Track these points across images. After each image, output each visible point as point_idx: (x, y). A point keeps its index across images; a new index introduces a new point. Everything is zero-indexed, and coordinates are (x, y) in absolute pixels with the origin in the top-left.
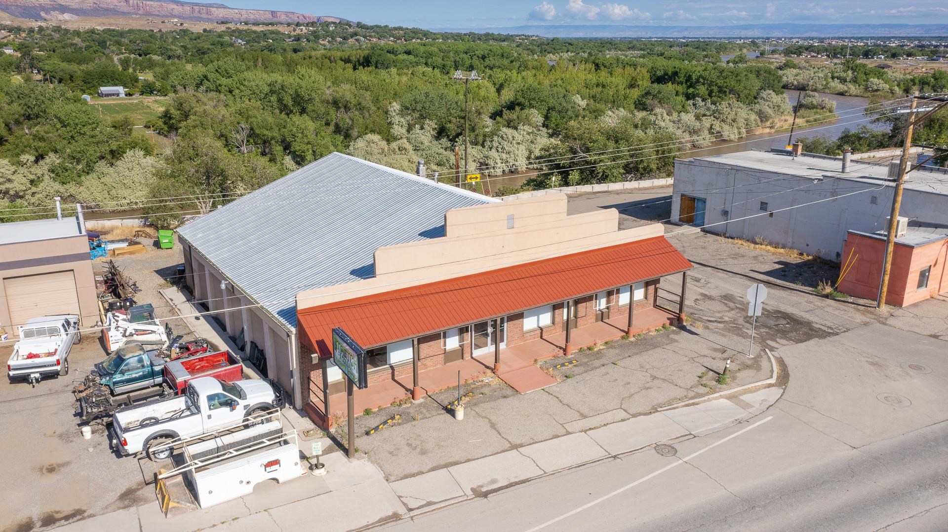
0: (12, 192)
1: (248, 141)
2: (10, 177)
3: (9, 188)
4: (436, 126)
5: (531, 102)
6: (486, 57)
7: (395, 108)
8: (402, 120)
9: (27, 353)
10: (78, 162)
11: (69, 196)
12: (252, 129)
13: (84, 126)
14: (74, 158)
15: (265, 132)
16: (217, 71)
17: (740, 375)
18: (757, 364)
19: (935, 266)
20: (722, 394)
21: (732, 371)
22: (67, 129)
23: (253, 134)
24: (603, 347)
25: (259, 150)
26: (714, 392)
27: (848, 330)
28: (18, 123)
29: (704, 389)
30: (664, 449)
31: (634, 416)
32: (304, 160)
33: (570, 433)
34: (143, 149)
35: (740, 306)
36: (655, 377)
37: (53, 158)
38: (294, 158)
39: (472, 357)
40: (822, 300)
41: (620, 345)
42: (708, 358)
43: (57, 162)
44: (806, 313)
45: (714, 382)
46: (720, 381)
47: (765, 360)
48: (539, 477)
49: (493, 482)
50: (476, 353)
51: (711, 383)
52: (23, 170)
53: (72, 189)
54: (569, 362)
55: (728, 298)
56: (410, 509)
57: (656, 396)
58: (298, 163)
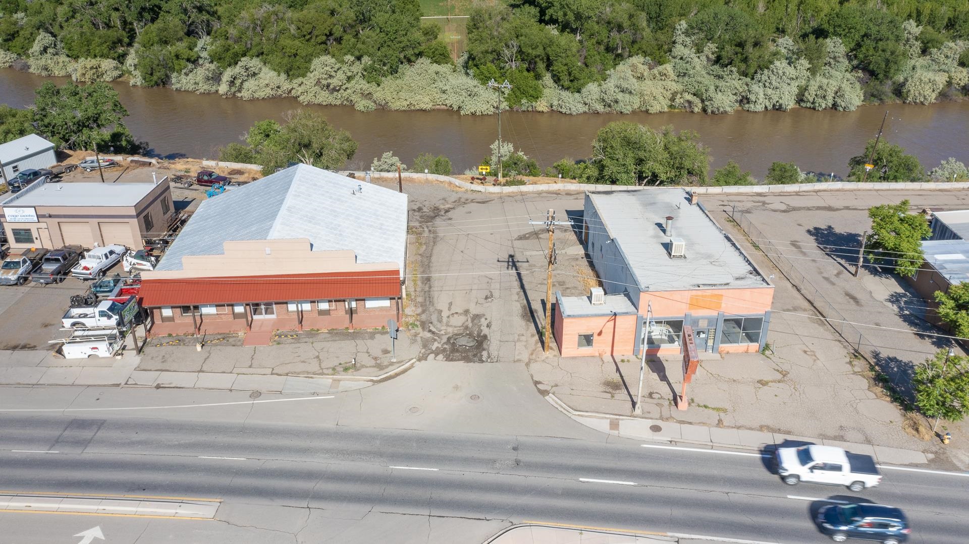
0: (331, 87)
1: (517, 57)
2: (333, 74)
3: (330, 83)
5: (837, 30)
7: (682, 26)
9: (82, 266)
10: (384, 65)
11: (368, 94)
12: (520, 47)
13: (395, 33)
14: (381, 61)
15: (530, 51)
17: (363, 370)
18: (387, 367)
19: (600, 334)
20: (335, 376)
21: (363, 366)
22: (382, 35)
23: (520, 52)
24: (327, 331)
25: (525, 66)
26: (332, 375)
27: (497, 362)
28: (352, 26)
29: (330, 371)
30: (256, 394)
31: (272, 374)
32: (559, 80)
33: (231, 373)
34: (440, 54)
35: (470, 325)
36: (318, 357)
37: (366, 60)
38: (553, 76)
39: (252, 319)
40: (533, 336)
41: (337, 333)
42: (367, 355)
43: (369, 63)
44: (498, 342)
45: (342, 369)
46: (346, 369)
47: (398, 365)
48: (188, 388)
49: (170, 384)
50: (255, 317)
51: (340, 369)
52: (345, 68)
53: (372, 88)
54: (292, 336)
55: (477, 317)
56: (126, 384)
57: (300, 367)
58: (555, 81)
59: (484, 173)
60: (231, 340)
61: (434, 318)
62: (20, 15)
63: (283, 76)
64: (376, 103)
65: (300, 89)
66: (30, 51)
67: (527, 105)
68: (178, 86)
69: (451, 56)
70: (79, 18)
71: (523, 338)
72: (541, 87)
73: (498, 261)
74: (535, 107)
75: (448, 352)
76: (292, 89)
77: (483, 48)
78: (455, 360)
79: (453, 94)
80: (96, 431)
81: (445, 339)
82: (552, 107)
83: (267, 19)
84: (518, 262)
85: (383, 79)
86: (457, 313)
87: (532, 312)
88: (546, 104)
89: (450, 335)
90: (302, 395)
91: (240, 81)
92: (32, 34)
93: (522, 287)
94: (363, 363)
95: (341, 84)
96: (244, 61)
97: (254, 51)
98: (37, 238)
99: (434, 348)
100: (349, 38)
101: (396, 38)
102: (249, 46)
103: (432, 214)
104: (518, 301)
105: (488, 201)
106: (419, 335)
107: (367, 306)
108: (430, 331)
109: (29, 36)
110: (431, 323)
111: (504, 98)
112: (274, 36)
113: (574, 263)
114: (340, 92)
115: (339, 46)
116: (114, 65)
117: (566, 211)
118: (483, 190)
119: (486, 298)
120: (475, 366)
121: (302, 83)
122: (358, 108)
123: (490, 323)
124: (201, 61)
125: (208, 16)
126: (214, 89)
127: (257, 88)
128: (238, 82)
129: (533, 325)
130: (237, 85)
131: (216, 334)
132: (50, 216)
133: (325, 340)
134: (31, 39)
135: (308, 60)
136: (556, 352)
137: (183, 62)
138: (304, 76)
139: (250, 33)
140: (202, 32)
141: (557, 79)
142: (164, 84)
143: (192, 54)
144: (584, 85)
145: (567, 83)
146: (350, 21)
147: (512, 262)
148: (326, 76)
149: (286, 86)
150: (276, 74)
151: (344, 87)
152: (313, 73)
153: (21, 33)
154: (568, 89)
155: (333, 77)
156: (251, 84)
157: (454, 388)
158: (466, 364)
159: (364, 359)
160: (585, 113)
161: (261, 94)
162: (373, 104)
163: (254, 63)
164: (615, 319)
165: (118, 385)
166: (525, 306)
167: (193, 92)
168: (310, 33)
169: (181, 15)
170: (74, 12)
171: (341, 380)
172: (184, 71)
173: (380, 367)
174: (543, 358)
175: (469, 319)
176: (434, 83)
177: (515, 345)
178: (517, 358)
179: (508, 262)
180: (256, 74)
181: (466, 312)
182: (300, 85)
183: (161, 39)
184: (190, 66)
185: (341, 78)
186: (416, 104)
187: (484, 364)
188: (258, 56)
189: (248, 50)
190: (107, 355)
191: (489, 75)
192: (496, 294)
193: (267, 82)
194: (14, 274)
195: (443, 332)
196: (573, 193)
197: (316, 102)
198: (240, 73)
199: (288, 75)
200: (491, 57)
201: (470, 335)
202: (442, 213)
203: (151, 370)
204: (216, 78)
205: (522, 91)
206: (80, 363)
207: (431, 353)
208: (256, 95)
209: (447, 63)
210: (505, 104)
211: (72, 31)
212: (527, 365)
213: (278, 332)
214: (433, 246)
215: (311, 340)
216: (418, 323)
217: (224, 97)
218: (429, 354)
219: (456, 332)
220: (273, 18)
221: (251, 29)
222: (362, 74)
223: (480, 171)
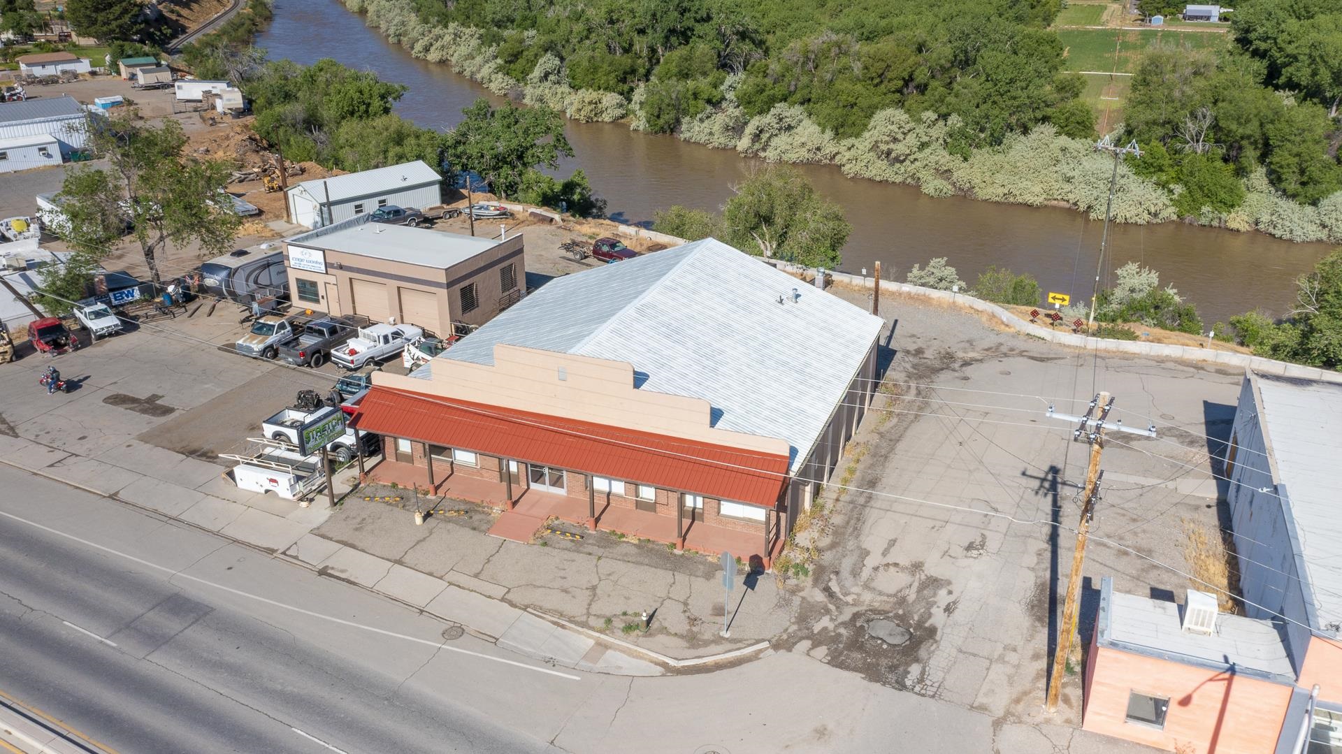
0: (893, 155)
1: (1208, 135)
2: (900, 136)
3: (892, 150)
10: (982, 130)
11: (946, 171)
12: (1216, 119)
13: (1008, 84)
14: (978, 123)
15: (1234, 127)
17: (661, 638)
18: (706, 643)
19: (1185, 702)
20: (602, 636)
21: (664, 630)
22: (989, 85)
23: (1216, 127)
24: (636, 542)
25: (1221, 151)
26: (601, 631)
27: (933, 696)
28: (944, 70)
29: (600, 623)
30: (455, 632)
31: (503, 600)
32: (1280, 179)
33: (441, 578)
34: (1078, 123)
35: (912, 597)
36: (594, 588)
37: (955, 121)
38: (1270, 173)
39: (528, 488)
40: (1036, 657)
41: (652, 550)
42: (682, 607)
43: (958, 125)
44: (954, 652)
45: (622, 625)
46: (629, 628)
47: (729, 646)
48: (363, 587)
49: (342, 571)
50: (533, 486)
51: (619, 624)
52: (921, 129)
53: (955, 162)
54: (573, 535)
55: (934, 583)
56: (284, 553)
57: (554, 600)
58: (1272, 182)
59: (1057, 306)
60: (476, 517)
61: (847, 565)
62: (532, 32)
63: (829, 134)
64: (955, 186)
65: (848, 155)
66: (531, 76)
67: (1211, 216)
68: (687, 135)
69: (1096, 127)
70: (593, 40)
71: (1012, 657)
72: (1244, 189)
73: (1024, 474)
74: (1226, 222)
75: (841, 646)
76: (837, 153)
77: (1149, 115)
78: (847, 668)
79: (1083, 185)
80: (186, 625)
81: (846, 615)
82: (1257, 225)
83: (825, 53)
84: (1064, 483)
85: (975, 151)
86: (896, 565)
87: (1053, 602)
88: (1246, 218)
89: (862, 608)
90: (527, 658)
91: (768, 135)
92: (536, 55)
93: (1054, 538)
94: (666, 624)
95: (908, 152)
96: (780, 107)
97: (798, 96)
98: (323, 297)
99: (817, 628)
100: (937, 87)
101: (1009, 91)
102: (792, 88)
103: (937, 364)
104: (1033, 569)
105: (1052, 359)
106: (801, 594)
107: (723, 512)
108: (827, 590)
109: (533, 59)
110: (837, 573)
111: (1171, 200)
112: (829, 76)
113: (1187, 515)
114: (904, 164)
115: (921, 98)
116: (618, 101)
117: (1206, 403)
118: (1048, 338)
119: (970, 547)
120: (883, 693)
121: (853, 146)
122: (926, 191)
123: (954, 603)
124: (724, 105)
125: (752, 46)
126: (731, 144)
127: (789, 147)
128: (765, 136)
129: (1046, 631)
130: (763, 141)
131: (461, 501)
132: (341, 267)
133: (625, 559)
134: (533, 63)
135: (870, 112)
136: (1073, 714)
137: (701, 103)
138: (857, 136)
139: (797, 70)
140: (737, 67)
141: (1275, 179)
142: (672, 131)
143: (715, 92)
144: (1326, 193)
145: (1292, 186)
146: (943, 61)
147: (1052, 481)
148: (887, 139)
149: (830, 148)
150: (818, 129)
151: (912, 158)
152: (871, 133)
153: (525, 53)
154: (1294, 196)
155: (900, 141)
156: (781, 141)
157: (816, 731)
158: (865, 682)
159: (672, 617)
160: (1320, 241)
161: (792, 157)
162: (950, 187)
163: (793, 112)
164: (1230, 681)
165: (271, 551)
166: (1043, 584)
167: (704, 145)
168: (880, 76)
169: (716, 41)
170: (590, 30)
171: (610, 648)
172: (699, 116)
173: (693, 640)
174: (1040, 718)
175: (916, 585)
176: (1055, 165)
177: (988, 669)
178: (981, 700)
179: (1043, 480)
180: (793, 128)
181: (917, 567)
182: (849, 149)
183: (680, 71)
184: (709, 109)
185: (911, 144)
186: (1018, 193)
187: (904, 694)
188: (802, 103)
189: (791, 93)
190: (289, 496)
191: (1151, 161)
192: (993, 544)
193: (803, 140)
194: (258, 343)
195: (849, 599)
196: (1231, 371)
197: (867, 175)
198: (769, 124)
199: (837, 134)
200: (1160, 131)
201: (903, 620)
202: (956, 366)
203: (331, 539)
204: (737, 129)
205: (1206, 191)
206: (249, 501)
207: (807, 638)
208: (785, 158)
209: (1086, 138)
210: (1172, 210)
211: (582, 55)
212: (998, 724)
213: (556, 522)
214: (912, 421)
215: (600, 552)
216: (810, 567)
217: (743, 155)
218: (802, 638)
219: (876, 605)
220: (834, 51)
221: (800, 64)
222: (945, 141)
223: (1050, 300)
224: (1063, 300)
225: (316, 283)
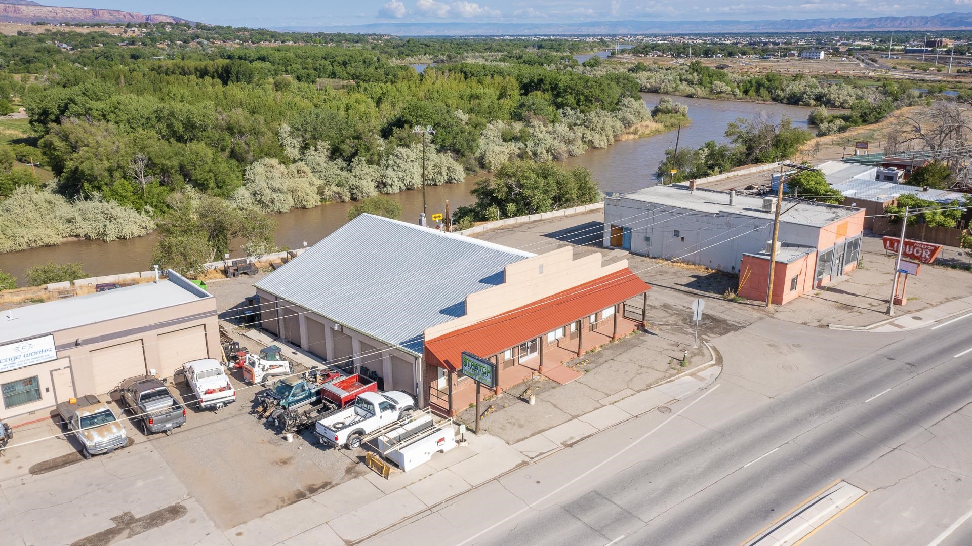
1: (146, 171)
4: (329, 147)
5: (418, 119)
6: (347, 64)
7: (286, 130)
8: (294, 141)
9: (205, 389)
15: (165, 162)
16: (84, 93)
17: (693, 360)
19: (800, 275)
20: (685, 373)
21: (688, 358)
23: (150, 165)
24: (601, 349)
25: (158, 180)
26: (681, 373)
27: (751, 324)
29: (674, 371)
30: (663, 409)
31: (638, 392)
32: (205, 188)
33: (603, 406)
38: (197, 186)
39: (519, 363)
45: (679, 366)
46: (682, 365)
47: (705, 349)
48: (597, 433)
49: (571, 438)
50: (521, 360)
56: (532, 459)
57: (648, 378)
58: (200, 191)
60: (539, 385)
81: (685, 325)
87: (690, 292)
94: (683, 356)
98: (47, 390)
129: (711, 298)
141: (202, 188)
144: (233, 190)
154: (217, 195)
159: (677, 354)
164: (807, 258)
165: (524, 464)
166: (676, 291)
171: (695, 374)
173: (698, 354)
174: (772, 310)
175: (666, 310)
178: (755, 317)
187: (747, 327)
191: (125, 194)
195: (671, 322)
200: (118, 174)
212: (772, 317)
223: (434, 219)
224: (440, 216)
225: (37, 376)
